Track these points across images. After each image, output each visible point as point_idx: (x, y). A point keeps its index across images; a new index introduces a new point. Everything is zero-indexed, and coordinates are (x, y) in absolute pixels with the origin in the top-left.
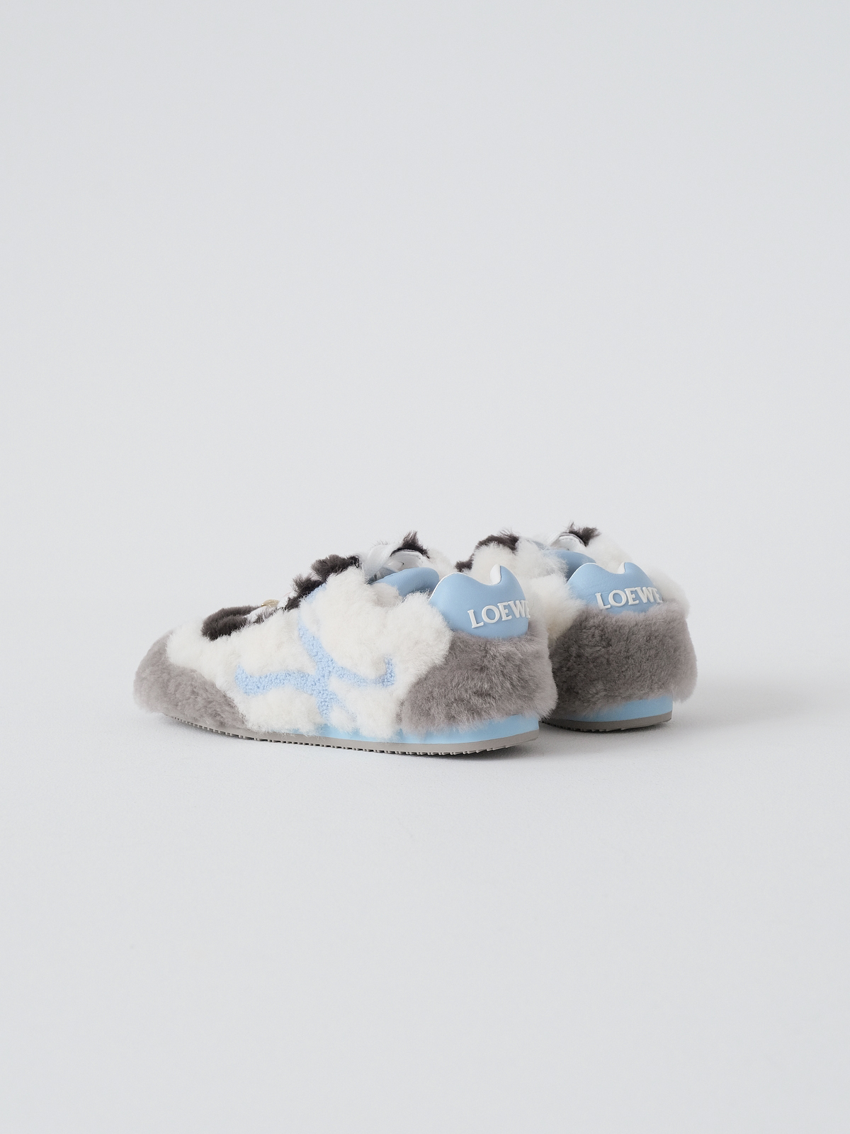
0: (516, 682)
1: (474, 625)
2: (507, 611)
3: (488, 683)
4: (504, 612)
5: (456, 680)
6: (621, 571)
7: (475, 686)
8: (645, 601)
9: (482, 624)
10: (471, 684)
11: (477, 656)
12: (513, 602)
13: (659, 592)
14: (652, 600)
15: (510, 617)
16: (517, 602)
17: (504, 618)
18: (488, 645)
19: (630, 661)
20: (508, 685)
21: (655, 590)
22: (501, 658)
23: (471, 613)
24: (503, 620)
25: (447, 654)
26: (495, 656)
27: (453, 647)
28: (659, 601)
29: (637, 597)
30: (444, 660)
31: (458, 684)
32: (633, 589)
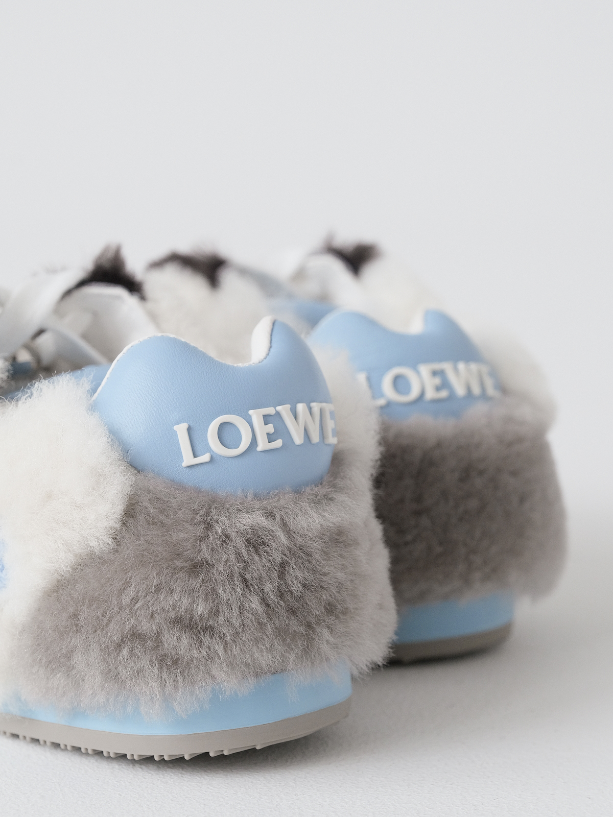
0: (272, 597)
1: (188, 459)
2: (270, 428)
3: (206, 600)
4: (262, 430)
5: (131, 592)
6: (416, 327)
7: (174, 607)
8: (460, 391)
9: (205, 458)
10: (165, 601)
11: (185, 535)
12: (288, 406)
13: (494, 373)
14: (476, 390)
15: (278, 443)
16: (301, 407)
17: (262, 444)
18: (214, 511)
19: (425, 521)
20: (255, 603)
21: (485, 369)
22: (240, 543)
23: (181, 430)
24: (259, 448)
25: (118, 525)
26: (227, 536)
27: (130, 512)
28: (491, 391)
29: (445, 384)
30: (110, 541)
31: (135, 600)
32: (437, 366)
